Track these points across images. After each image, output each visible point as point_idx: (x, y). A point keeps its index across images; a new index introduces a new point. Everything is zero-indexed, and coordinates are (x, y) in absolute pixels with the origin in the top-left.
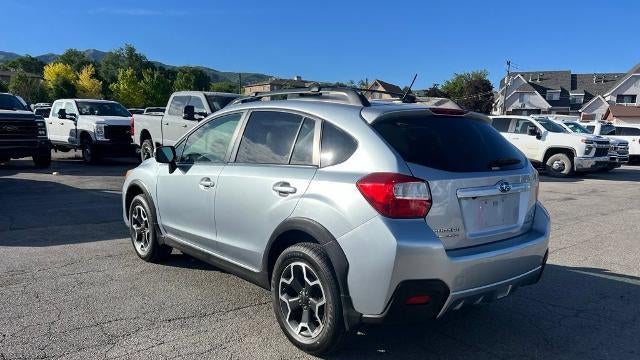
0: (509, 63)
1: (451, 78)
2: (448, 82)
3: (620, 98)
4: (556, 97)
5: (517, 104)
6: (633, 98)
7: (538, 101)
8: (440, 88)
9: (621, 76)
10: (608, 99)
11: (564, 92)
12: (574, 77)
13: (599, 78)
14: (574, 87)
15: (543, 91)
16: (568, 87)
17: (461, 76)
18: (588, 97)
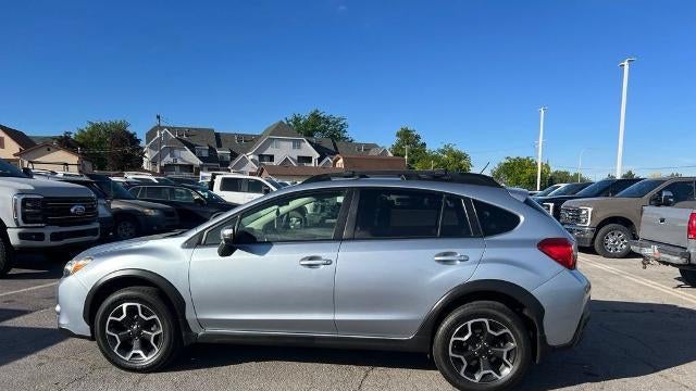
0: (158, 117)
1: (85, 126)
2: (82, 131)
3: (262, 157)
4: (205, 154)
5: (168, 159)
6: (271, 158)
7: (189, 157)
8: (72, 136)
9: (258, 137)
10: (251, 157)
11: (211, 150)
12: (217, 135)
13: (240, 137)
14: (219, 145)
15: (192, 147)
16: (214, 145)
17: (97, 125)
18: (234, 155)
